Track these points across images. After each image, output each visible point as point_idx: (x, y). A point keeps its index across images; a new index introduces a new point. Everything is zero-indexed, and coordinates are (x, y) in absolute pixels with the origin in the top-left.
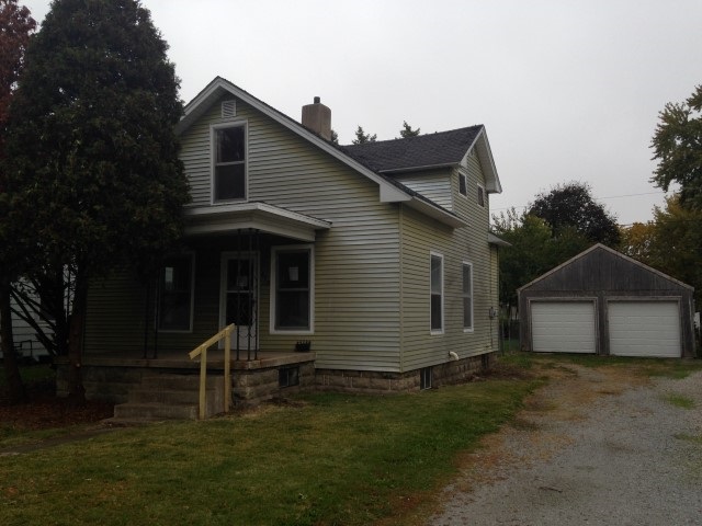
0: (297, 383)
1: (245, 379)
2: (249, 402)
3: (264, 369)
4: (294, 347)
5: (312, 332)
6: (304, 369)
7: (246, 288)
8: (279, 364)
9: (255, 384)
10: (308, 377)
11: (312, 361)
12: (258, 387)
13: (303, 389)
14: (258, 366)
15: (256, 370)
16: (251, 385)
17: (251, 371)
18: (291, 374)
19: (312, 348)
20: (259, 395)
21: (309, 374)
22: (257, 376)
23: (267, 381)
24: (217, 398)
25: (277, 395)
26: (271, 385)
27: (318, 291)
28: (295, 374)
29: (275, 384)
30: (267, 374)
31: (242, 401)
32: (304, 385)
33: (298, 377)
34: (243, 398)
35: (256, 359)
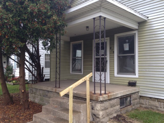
0: (130, 104)
1: (98, 106)
2: (102, 120)
3: (110, 100)
4: (127, 84)
5: (137, 76)
6: (134, 96)
7: (103, 55)
8: (119, 95)
9: (106, 109)
10: (136, 101)
11: (138, 92)
12: (107, 111)
13: (133, 107)
14: (107, 98)
15: (106, 101)
16: (102, 110)
17: (102, 102)
18: (126, 100)
19: (137, 84)
20: (108, 115)
21: (136, 99)
22: (107, 104)
23: (112, 106)
24: (82, 118)
25: (119, 113)
26: (115, 108)
27: (140, 55)
28: (129, 99)
29: (118, 107)
30: (112, 102)
31: (98, 119)
32: (134, 105)
33: (130, 101)
34: (98, 118)
35: (105, 93)
